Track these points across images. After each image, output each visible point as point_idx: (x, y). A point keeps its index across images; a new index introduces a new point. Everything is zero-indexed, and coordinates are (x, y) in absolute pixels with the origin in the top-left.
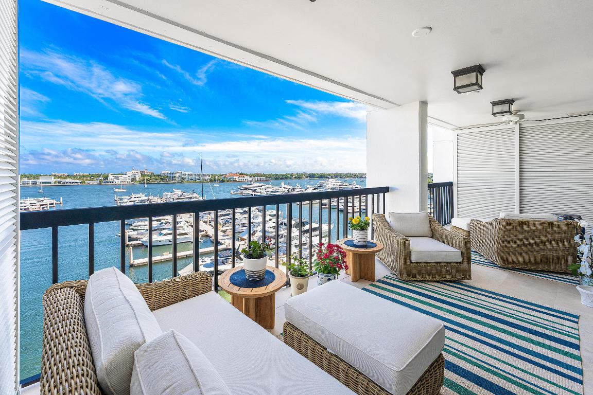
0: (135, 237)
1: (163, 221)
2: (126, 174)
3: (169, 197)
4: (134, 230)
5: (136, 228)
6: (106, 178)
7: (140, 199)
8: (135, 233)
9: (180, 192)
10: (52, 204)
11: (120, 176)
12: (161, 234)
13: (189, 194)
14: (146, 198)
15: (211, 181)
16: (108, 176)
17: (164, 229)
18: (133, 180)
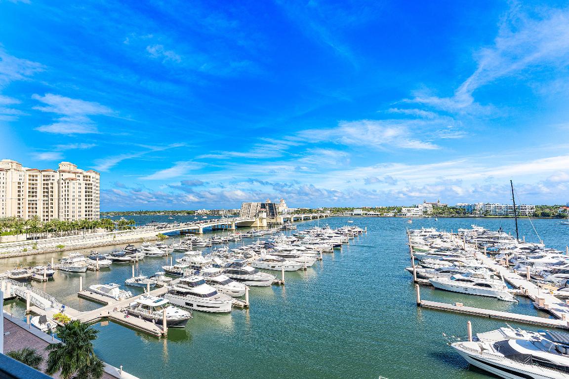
0: (423, 274)
1: (456, 263)
2: (418, 207)
3: (465, 234)
4: (424, 267)
5: (425, 265)
6: (400, 211)
7: (431, 234)
8: (424, 270)
9: (481, 230)
10: (360, 232)
11: (412, 208)
12: (452, 278)
13: (495, 232)
14: (438, 233)
15: (535, 215)
16: (401, 209)
17: (457, 273)
18: (425, 212)
